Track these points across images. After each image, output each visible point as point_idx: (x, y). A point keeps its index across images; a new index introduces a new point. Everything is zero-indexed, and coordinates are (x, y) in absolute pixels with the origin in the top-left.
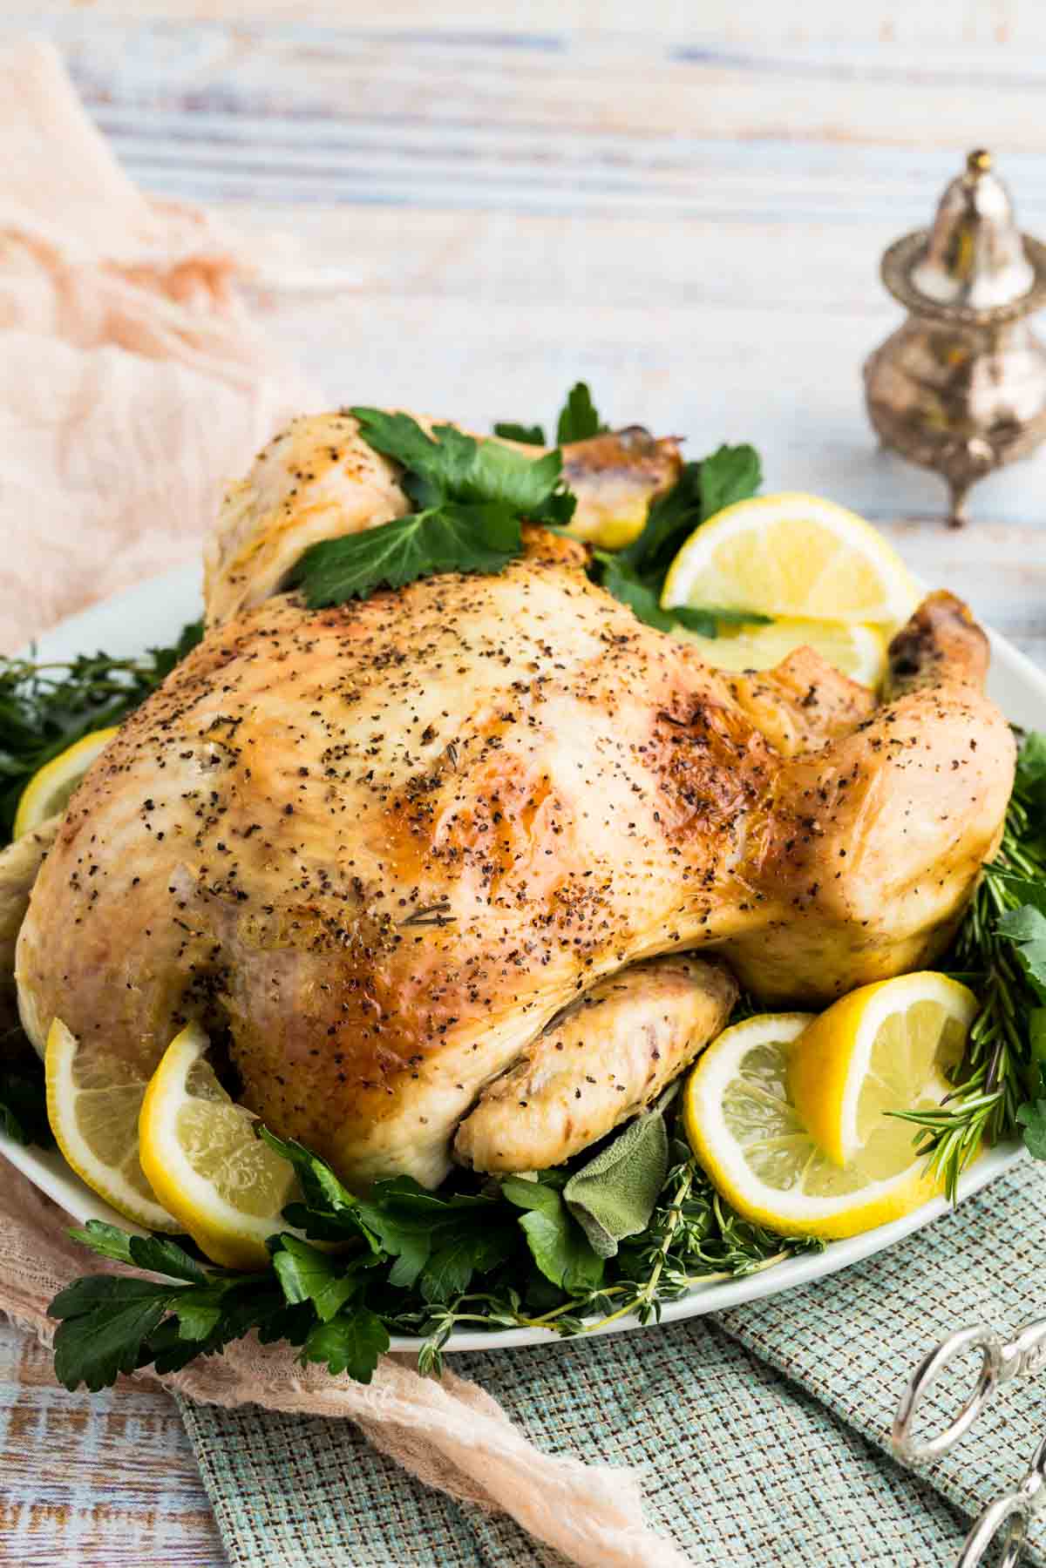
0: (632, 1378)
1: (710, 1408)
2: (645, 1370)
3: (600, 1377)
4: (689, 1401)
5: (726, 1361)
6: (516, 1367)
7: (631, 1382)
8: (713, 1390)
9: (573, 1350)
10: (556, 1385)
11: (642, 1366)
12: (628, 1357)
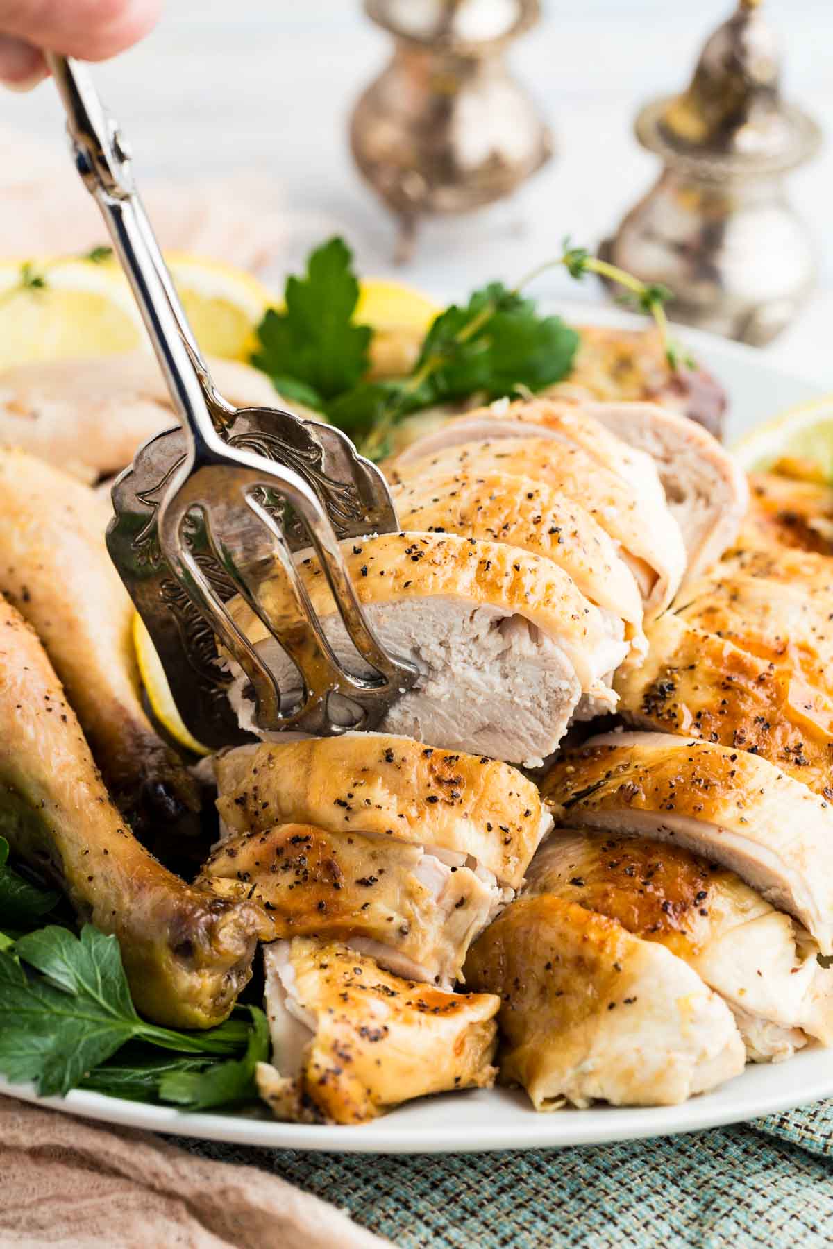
0: (680, 1206)
1: (787, 1216)
2: (687, 1193)
3: (650, 1215)
4: (760, 1213)
5: (766, 1167)
6: (557, 1228)
7: (682, 1212)
8: (778, 1197)
9: (607, 1194)
10: (612, 1236)
11: (683, 1191)
12: (664, 1187)
